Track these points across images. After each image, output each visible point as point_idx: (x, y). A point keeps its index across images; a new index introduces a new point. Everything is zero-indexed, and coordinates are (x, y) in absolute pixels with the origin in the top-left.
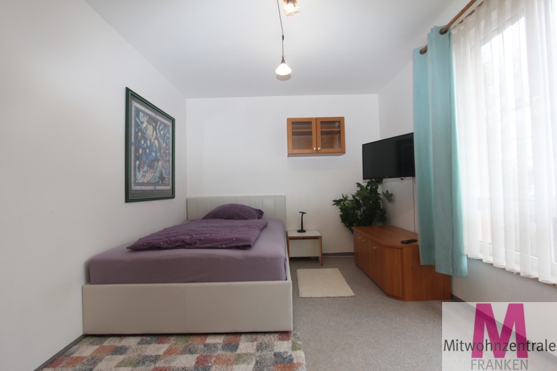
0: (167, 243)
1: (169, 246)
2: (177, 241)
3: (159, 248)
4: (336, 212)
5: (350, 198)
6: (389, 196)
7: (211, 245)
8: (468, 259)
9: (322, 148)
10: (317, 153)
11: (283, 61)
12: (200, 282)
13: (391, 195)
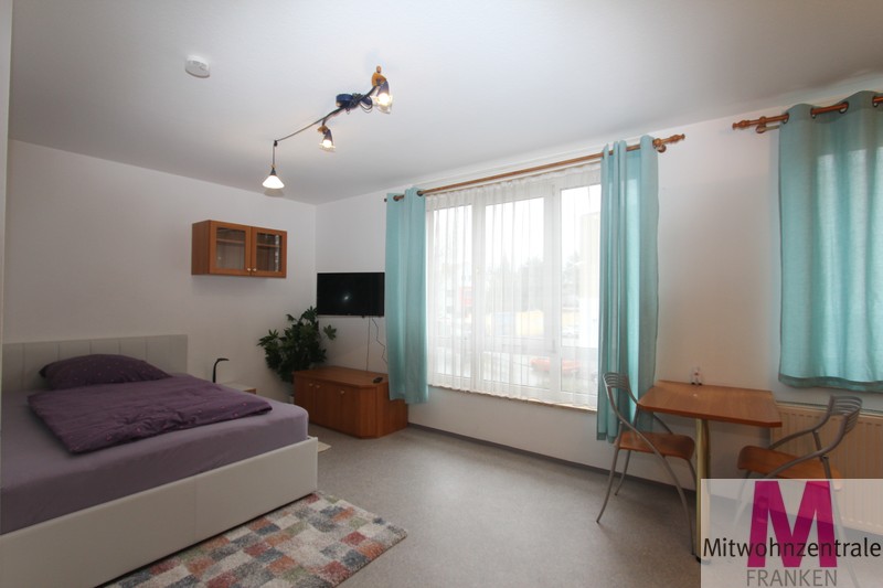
0: (147, 429)
1: (153, 432)
2: (164, 422)
3: (135, 438)
4: (261, 354)
5: (282, 334)
6: (331, 332)
7: (219, 417)
8: (430, 386)
9: (258, 269)
10: (251, 275)
11: (273, 173)
12: (213, 468)
13: (335, 330)
